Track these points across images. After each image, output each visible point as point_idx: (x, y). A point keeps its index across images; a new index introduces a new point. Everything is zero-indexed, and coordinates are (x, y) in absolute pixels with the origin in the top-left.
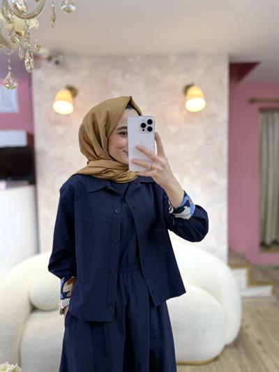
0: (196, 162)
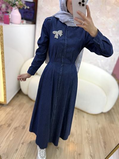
0: (114, 29)
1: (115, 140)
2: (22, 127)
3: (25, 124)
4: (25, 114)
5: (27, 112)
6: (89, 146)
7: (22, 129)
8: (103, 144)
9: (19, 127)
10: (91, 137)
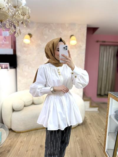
1: (91, 146)
2: (7, 151)
3: (9, 148)
4: (10, 141)
5: (12, 139)
6: (68, 155)
7: (7, 152)
8: (80, 151)
9: (4, 151)
10: (70, 148)
